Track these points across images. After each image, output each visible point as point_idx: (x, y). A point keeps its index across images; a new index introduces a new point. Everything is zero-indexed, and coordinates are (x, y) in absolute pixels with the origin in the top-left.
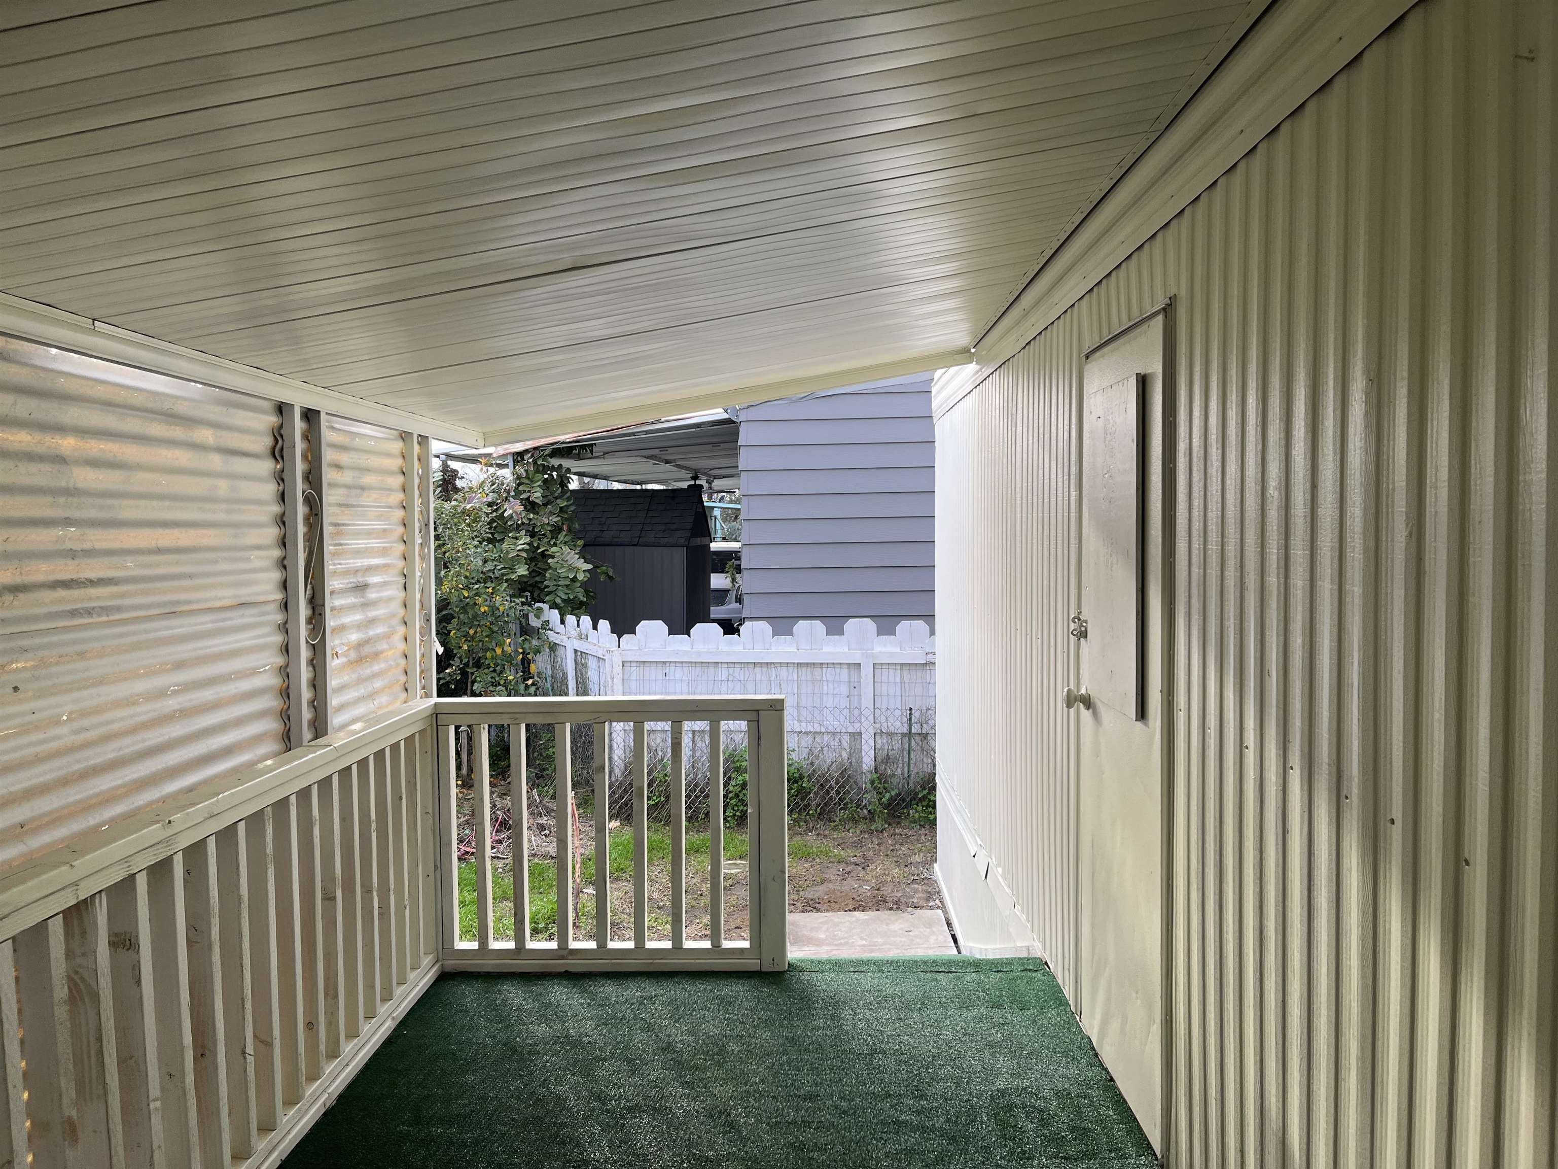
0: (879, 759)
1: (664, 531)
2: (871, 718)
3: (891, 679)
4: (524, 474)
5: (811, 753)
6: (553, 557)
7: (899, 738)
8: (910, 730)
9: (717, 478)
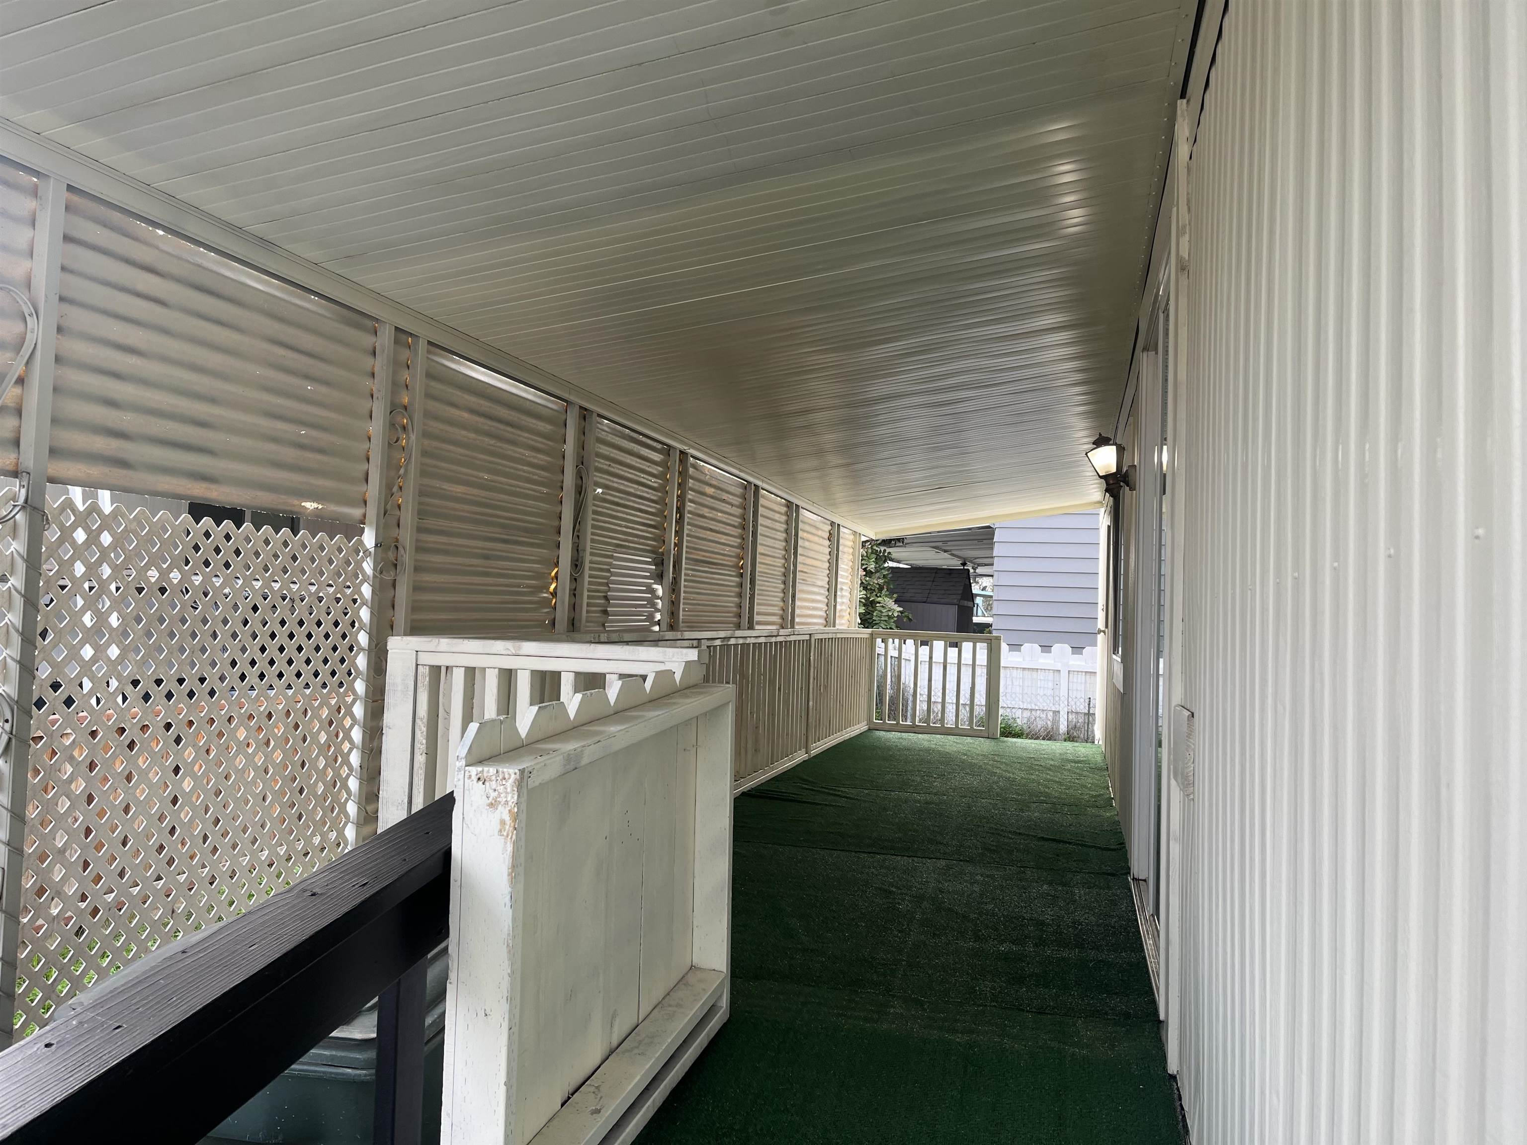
0: (1070, 727)
1: (943, 594)
2: (1066, 703)
3: (1079, 681)
4: (865, 554)
5: (1028, 720)
6: (879, 603)
7: (1082, 715)
8: (1089, 711)
9: (979, 565)
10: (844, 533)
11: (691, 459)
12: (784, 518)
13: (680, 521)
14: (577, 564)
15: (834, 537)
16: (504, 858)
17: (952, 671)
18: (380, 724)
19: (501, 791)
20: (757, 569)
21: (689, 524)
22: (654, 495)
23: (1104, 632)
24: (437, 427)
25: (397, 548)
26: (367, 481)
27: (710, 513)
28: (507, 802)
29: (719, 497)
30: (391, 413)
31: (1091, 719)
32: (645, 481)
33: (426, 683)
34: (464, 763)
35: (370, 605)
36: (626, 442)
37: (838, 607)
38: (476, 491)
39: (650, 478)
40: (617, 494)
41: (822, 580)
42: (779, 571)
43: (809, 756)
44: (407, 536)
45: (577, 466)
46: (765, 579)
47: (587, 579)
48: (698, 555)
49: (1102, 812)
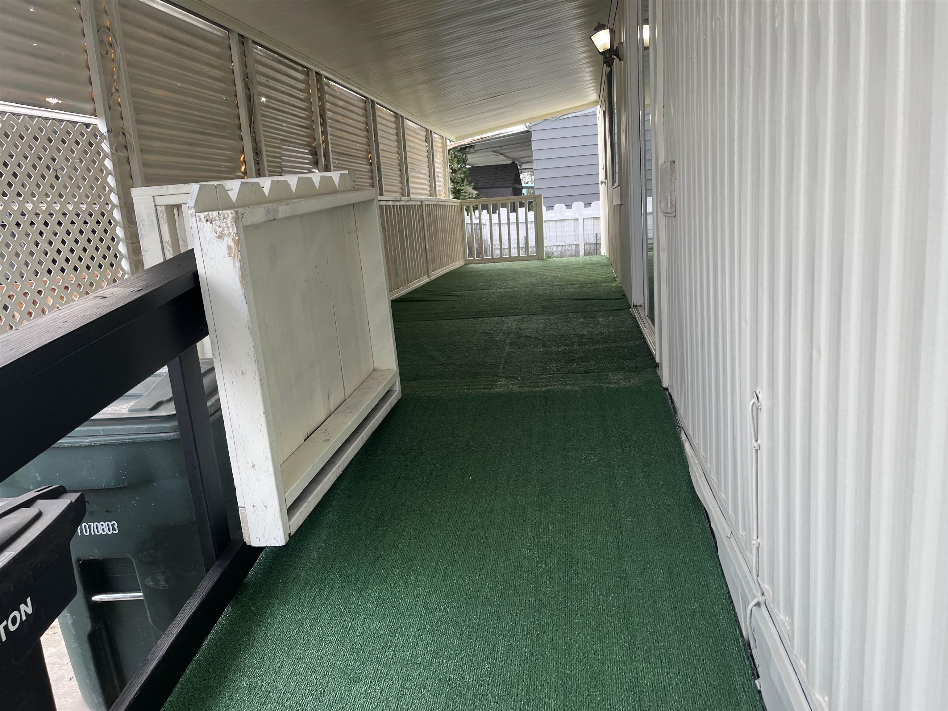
0: (586, 250)
1: (502, 181)
2: (583, 238)
3: (590, 224)
4: (450, 158)
5: (561, 252)
6: (463, 190)
7: (593, 245)
8: (597, 241)
9: (523, 163)
10: (435, 137)
11: (325, 79)
12: (394, 125)
13: (324, 124)
14: (257, 152)
15: (429, 139)
16: (235, 271)
17: (513, 227)
18: (141, 258)
19: (224, 226)
20: (381, 161)
21: (330, 127)
22: (303, 105)
23: (605, 183)
24: (135, 44)
25: (124, 134)
26: (91, 84)
27: (343, 119)
28: (230, 234)
29: (347, 108)
30: (98, 31)
31: (598, 247)
32: (294, 93)
33: (165, 217)
34: (194, 211)
35: (113, 175)
36: (276, 64)
37: (437, 188)
38: (173, 95)
39: (298, 92)
40: (276, 103)
41: (425, 170)
42: (396, 162)
43: (430, 279)
44: (129, 124)
45: (244, 80)
46: (388, 168)
47: (266, 163)
48: (339, 149)
49: (610, 284)
